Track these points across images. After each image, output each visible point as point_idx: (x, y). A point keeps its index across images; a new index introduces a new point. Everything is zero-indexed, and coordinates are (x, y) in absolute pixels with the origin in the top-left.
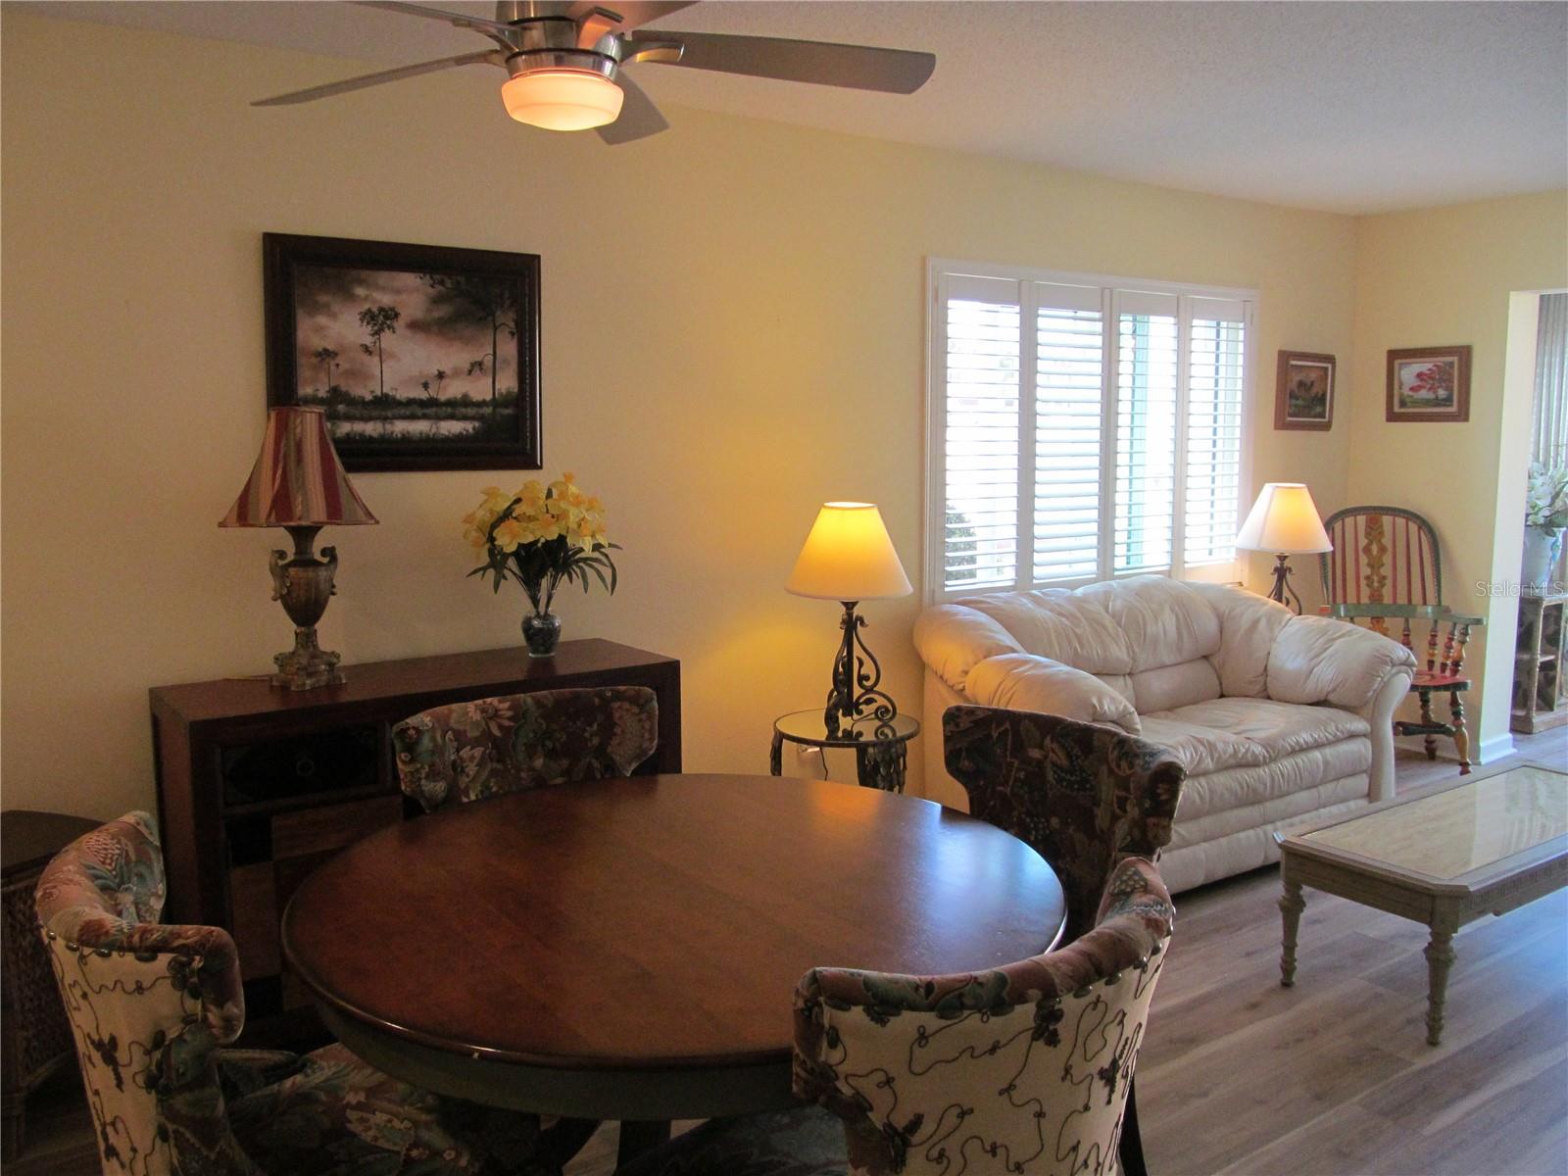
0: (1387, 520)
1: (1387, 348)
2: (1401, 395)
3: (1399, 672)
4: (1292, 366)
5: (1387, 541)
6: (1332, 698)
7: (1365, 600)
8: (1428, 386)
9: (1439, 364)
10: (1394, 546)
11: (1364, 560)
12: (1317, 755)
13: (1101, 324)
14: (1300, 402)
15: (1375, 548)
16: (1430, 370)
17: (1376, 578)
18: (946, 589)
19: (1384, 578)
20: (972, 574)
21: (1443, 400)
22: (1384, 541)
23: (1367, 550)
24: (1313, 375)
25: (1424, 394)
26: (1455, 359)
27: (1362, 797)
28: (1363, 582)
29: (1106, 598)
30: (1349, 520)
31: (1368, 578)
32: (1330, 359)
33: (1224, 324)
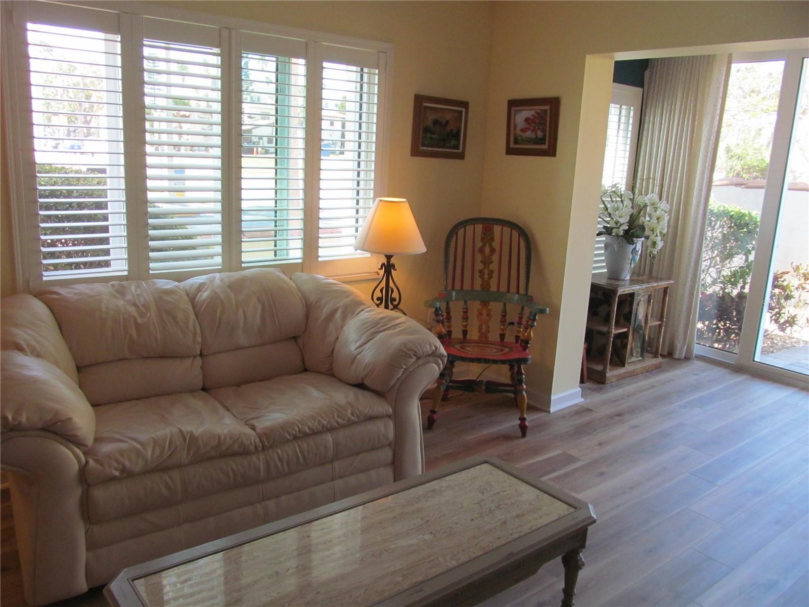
0: (497, 229)
1: (508, 99)
2: (515, 134)
3: (428, 362)
4: (426, 107)
5: (496, 245)
7: (478, 287)
8: (532, 128)
9: (539, 111)
10: (501, 248)
11: (479, 257)
12: (329, 438)
13: (220, 58)
14: (435, 136)
15: (487, 250)
16: (533, 116)
17: (486, 272)
18: (44, 279)
19: (492, 272)
20: (107, 264)
21: (540, 139)
22: (493, 244)
23: (481, 250)
24: (448, 117)
25: (529, 134)
26: (547, 107)
28: (477, 274)
30: (469, 228)
31: (481, 271)
32: (465, 105)
33: (366, 70)
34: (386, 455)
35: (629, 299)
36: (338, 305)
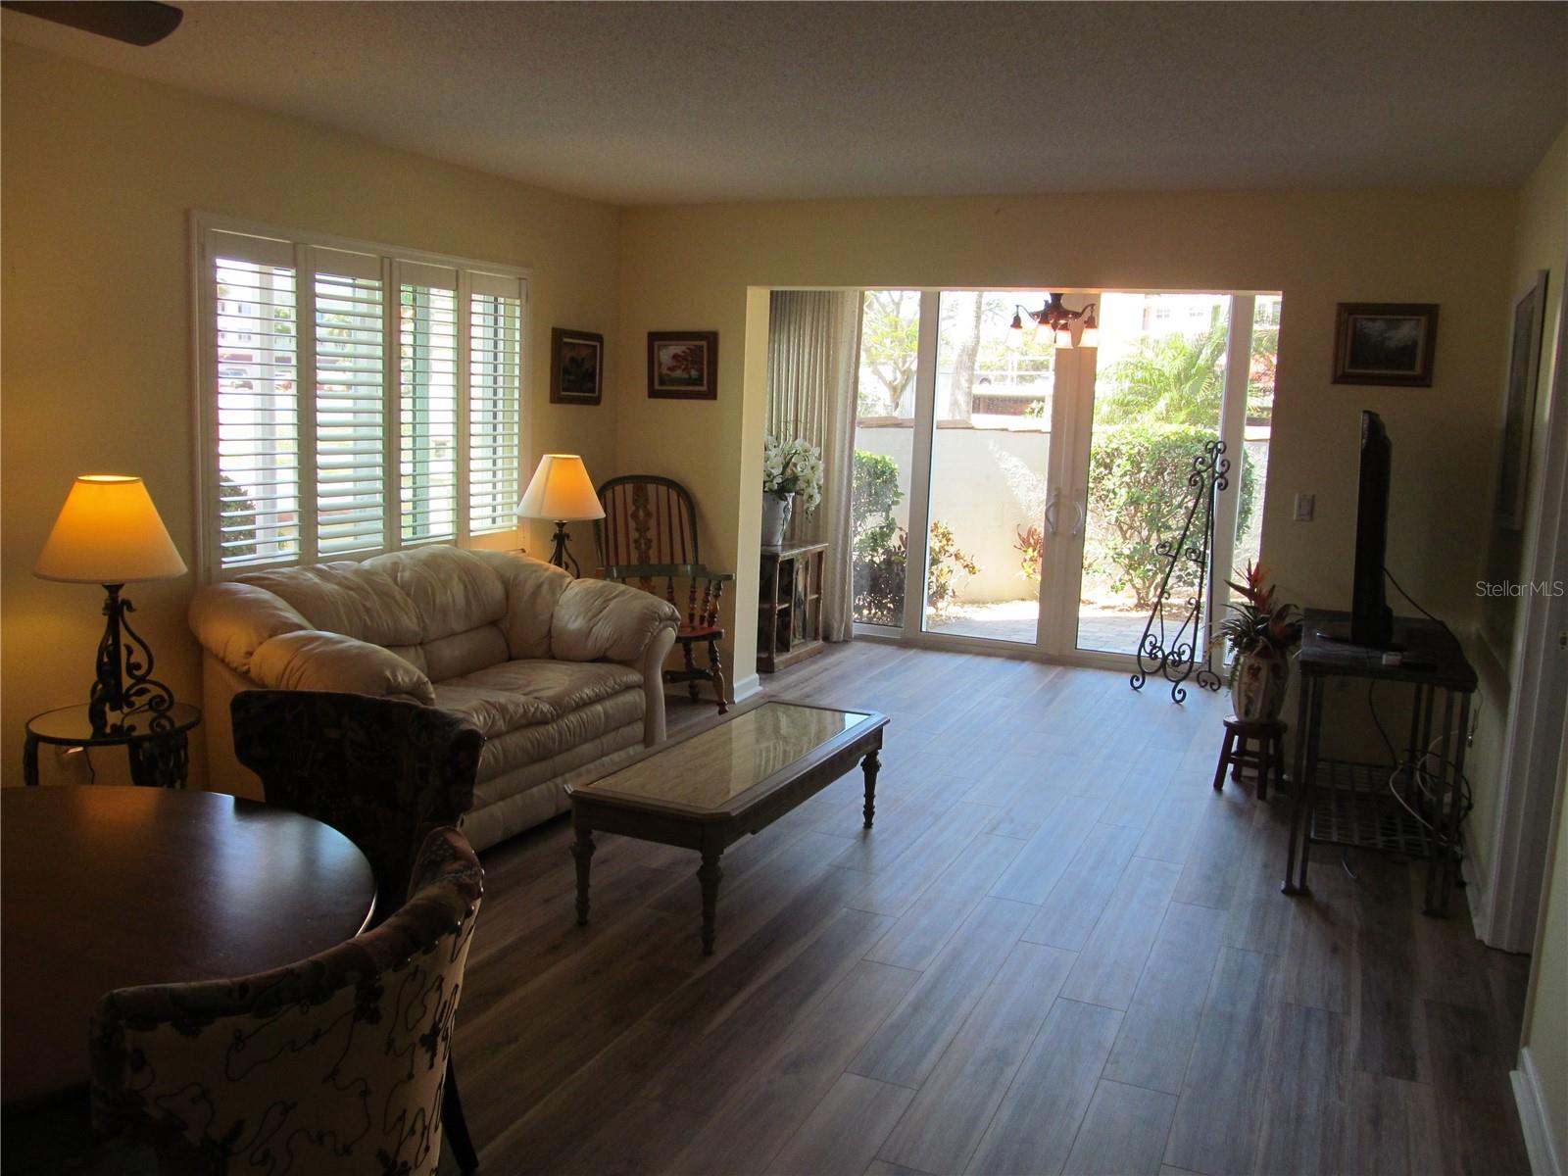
0: (651, 488)
1: (647, 330)
2: (660, 375)
3: (666, 627)
4: (566, 343)
5: (652, 507)
6: (608, 654)
7: (634, 561)
8: (683, 367)
9: (693, 347)
10: (658, 513)
11: (632, 524)
12: (599, 708)
13: (381, 293)
14: (572, 378)
15: (641, 514)
16: (684, 352)
17: (643, 541)
18: (224, 566)
19: (650, 541)
20: (251, 549)
21: (696, 379)
22: (648, 507)
23: (635, 516)
24: (584, 353)
25: (679, 374)
26: (704, 343)
27: (637, 743)
28: (632, 545)
29: (395, 569)
30: (619, 489)
31: (636, 541)
32: (599, 338)
33: (501, 300)
34: (638, 729)
35: (787, 566)
36: (542, 580)
